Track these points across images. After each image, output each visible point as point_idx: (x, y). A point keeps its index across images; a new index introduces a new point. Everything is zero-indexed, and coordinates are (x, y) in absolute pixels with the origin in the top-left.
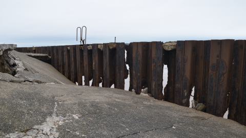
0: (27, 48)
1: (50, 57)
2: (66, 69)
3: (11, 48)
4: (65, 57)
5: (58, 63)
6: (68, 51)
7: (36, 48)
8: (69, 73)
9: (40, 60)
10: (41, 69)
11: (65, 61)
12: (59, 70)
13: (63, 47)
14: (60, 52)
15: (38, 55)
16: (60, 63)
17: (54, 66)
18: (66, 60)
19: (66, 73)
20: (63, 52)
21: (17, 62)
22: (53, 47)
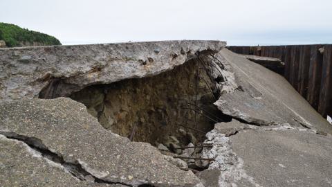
0: (249, 47)
1: (284, 64)
2: (311, 88)
3: (212, 47)
4: (311, 66)
5: (296, 75)
6: (320, 56)
7: (262, 47)
8: (317, 96)
9: (267, 67)
10: (266, 85)
11: (310, 74)
12: (296, 88)
13: (309, 47)
14: (302, 57)
15: (265, 59)
16: (301, 75)
17: (288, 79)
18: (313, 72)
19: (311, 96)
20: (308, 57)
21: (224, 73)
22: (290, 48)
